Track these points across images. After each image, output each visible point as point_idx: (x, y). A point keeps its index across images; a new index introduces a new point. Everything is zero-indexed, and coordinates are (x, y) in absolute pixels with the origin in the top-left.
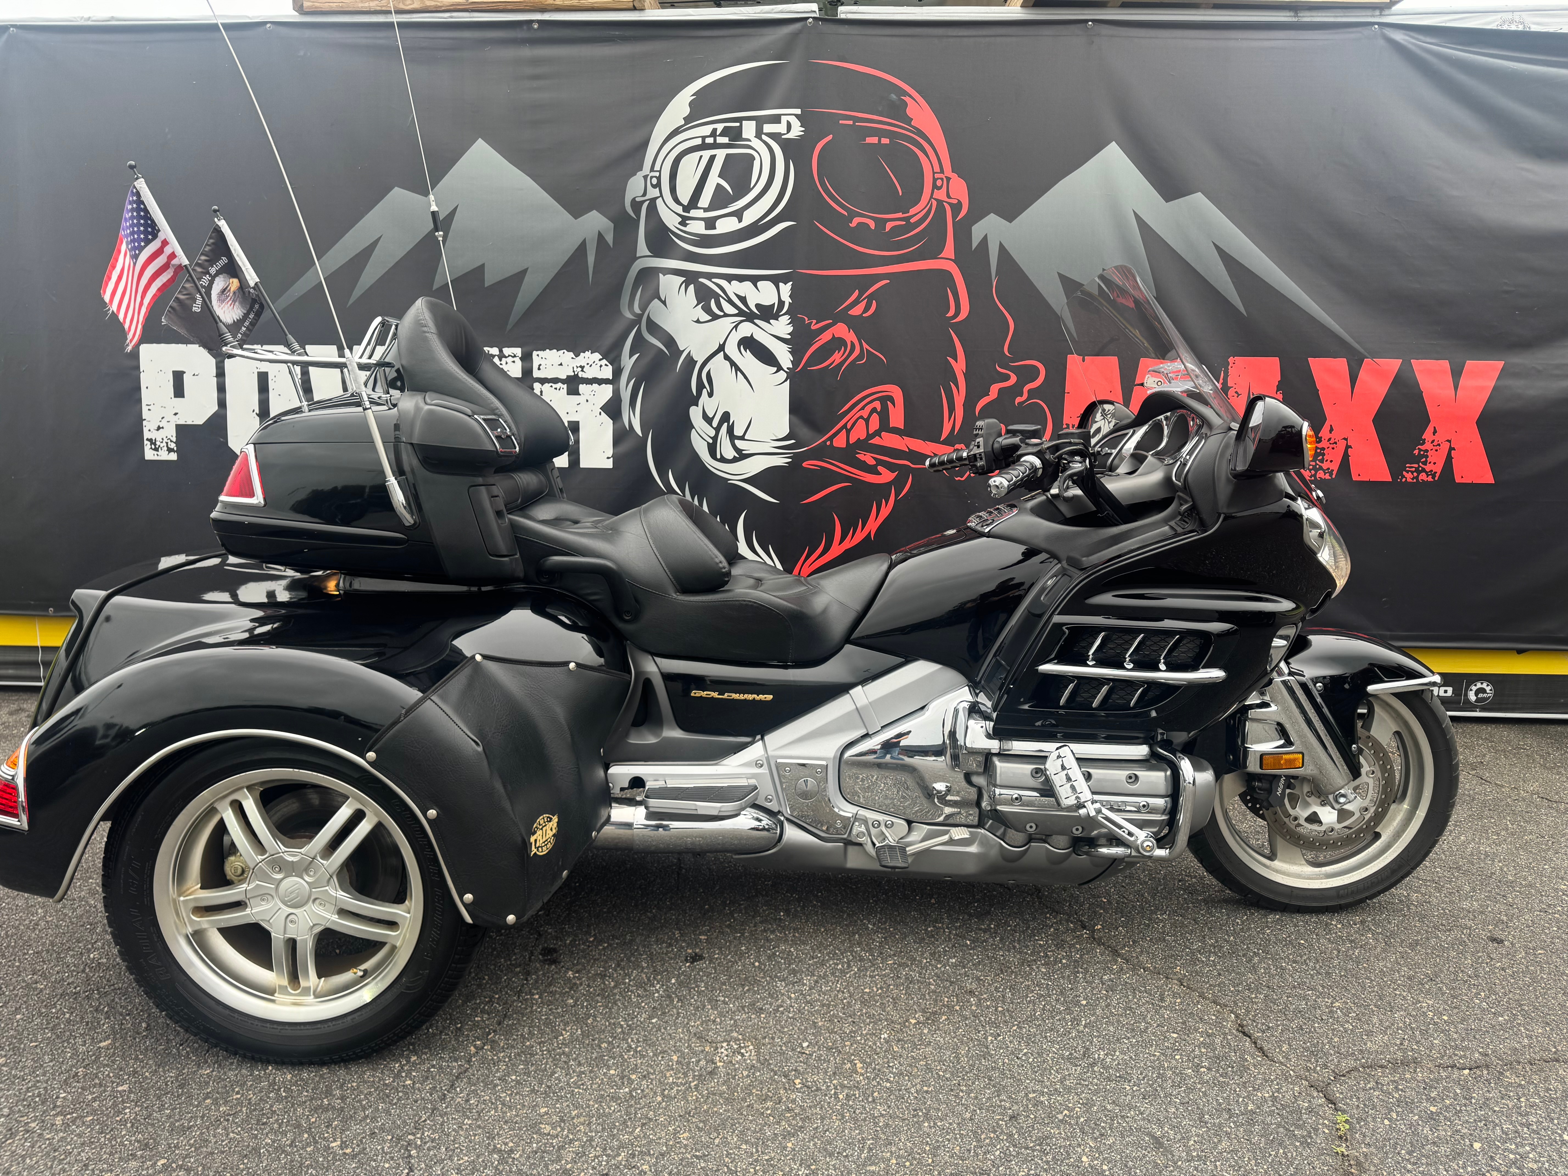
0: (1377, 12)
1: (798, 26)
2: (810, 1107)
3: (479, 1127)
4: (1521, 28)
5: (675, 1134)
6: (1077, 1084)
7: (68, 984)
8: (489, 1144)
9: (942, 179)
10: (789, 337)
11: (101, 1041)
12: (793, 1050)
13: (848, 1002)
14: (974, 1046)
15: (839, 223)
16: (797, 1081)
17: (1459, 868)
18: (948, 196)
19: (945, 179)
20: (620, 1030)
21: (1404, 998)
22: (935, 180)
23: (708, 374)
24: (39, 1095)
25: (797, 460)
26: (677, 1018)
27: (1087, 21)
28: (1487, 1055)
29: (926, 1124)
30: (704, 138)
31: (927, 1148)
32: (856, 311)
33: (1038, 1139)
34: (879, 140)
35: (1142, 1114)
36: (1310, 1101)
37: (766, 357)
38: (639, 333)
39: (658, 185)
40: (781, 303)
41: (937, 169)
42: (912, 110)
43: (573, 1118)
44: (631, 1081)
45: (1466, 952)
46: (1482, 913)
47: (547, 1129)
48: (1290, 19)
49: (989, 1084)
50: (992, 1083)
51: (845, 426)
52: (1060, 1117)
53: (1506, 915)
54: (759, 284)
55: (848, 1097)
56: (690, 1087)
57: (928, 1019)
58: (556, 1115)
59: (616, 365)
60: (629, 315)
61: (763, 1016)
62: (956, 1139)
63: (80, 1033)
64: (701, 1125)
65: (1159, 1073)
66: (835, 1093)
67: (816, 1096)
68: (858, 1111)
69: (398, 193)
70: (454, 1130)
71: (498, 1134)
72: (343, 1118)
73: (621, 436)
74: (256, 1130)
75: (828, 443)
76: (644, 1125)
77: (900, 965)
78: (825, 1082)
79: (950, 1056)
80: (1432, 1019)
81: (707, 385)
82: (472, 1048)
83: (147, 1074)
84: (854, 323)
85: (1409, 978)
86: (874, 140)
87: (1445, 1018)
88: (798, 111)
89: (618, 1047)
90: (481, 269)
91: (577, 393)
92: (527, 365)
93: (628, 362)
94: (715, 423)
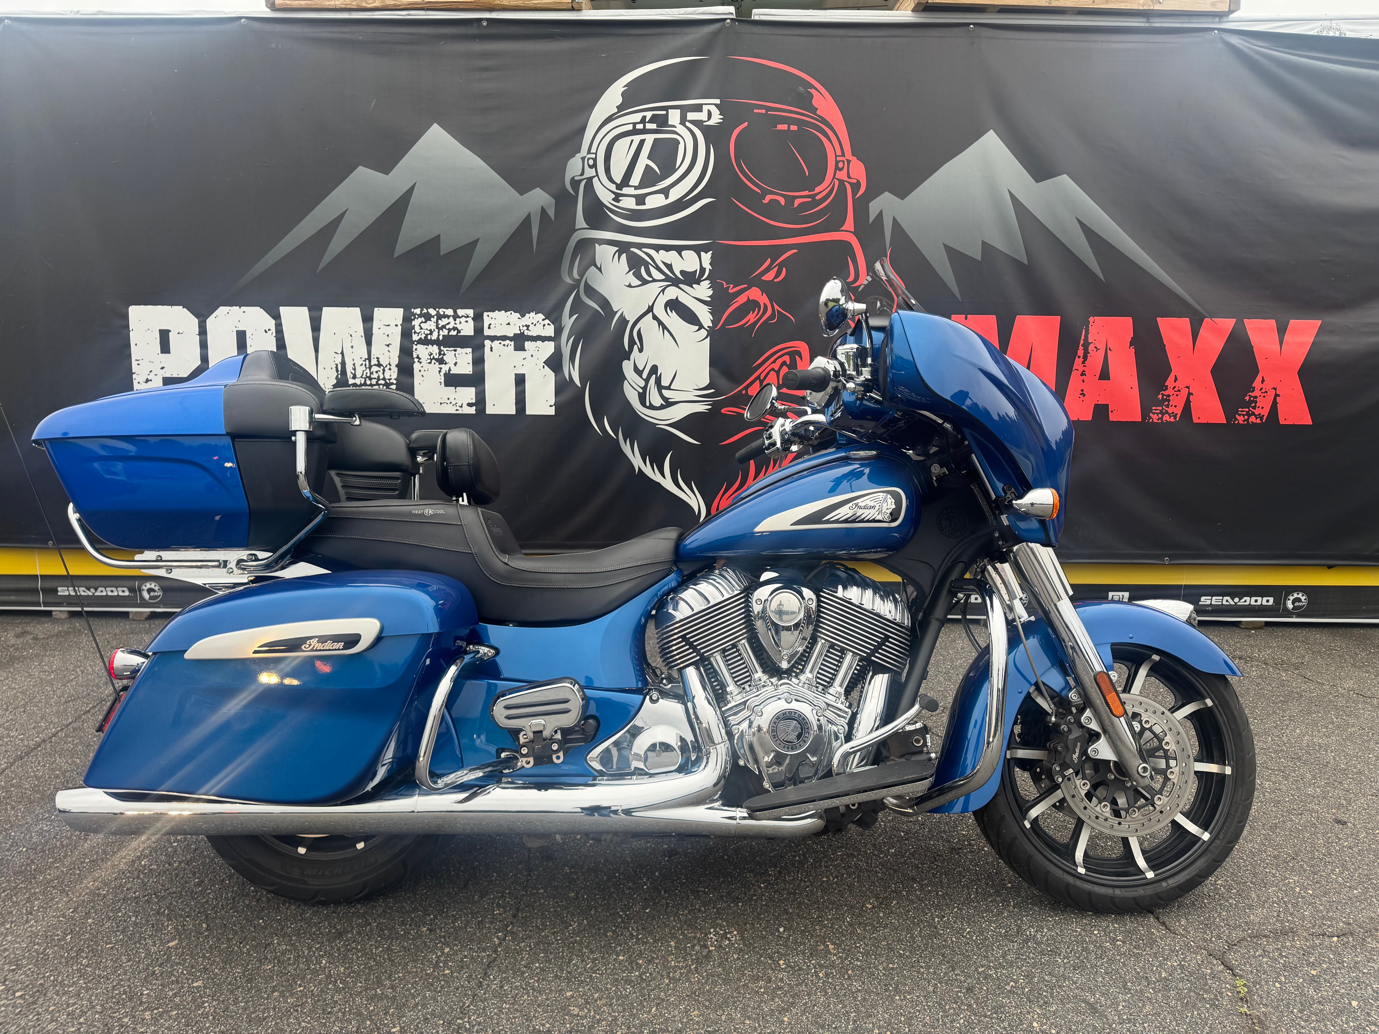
0: (1217, 20)
1: (717, 26)
2: (797, 985)
3: (517, 1010)
4: (1337, 34)
5: (686, 1012)
6: (1017, 958)
7: (127, 889)
8: (528, 1025)
9: (843, 162)
10: (709, 299)
11: (169, 942)
12: (772, 934)
13: (811, 891)
14: (925, 927)
15: (754, 200)
16: (781, 962)
17: (1299, 759)
18: (849, 177)
19: (846, 161)
20: (620, 920)
21: (1274, 876)
22: (837, 162)
23: (639, 332)
24: (125, 993)
25: (716, 407)
26: (667, 908)
27: (969, 24)
28: (1349, 924)
29: (897, 998)
30: (634, 124)
31: (903, 1019)
32: (769, 277)
33: (993, 1008)
34: (789, 128)
35: (1075, 983)
36: (1211, 968)
37: (690, 317)
38: (577, 296)
39: (594, 166)
40: (703, 270)
41: (839, 153)
42: (817, 101)
43: (596, 1000)
44: (640, 967)
45: (1318, 833)
46: (1324, 798)
47: (576, 1011)
48: (1143, 25)
49: (943, 960)
50: (946, 959)
51: (758, 377)
52: (1008, 988)
53: (1345, 800)
54: (684, 253)
55: (827, 975)
56: (691, 969)
57: (881, 903)
58: (581, 997)
59: (557, 324)
60: (568, 280)
61: (740, 904)
62: (925, 1009)
63: (148, 935)
64: (707, 1003)
65: (1083, 947)
66: (815, 972)
67: (800, 975)
68: (837, 988)
69: (362, 173)
70: (495, 1014)
71: (534, 1016)
72: (397, 1006)
73: (562, 386)
74: (324, 1019)
75: (744, 392)
76: (658, 1004)
77: (848, 856)
78: (805, 963)
79: (906, 937)
80: (1300, 893)
81: (638, 341)
82: (495, 939)
83: (216, 970)
84: (766, 287)
85: (1275, 857)
86: (783, 127)
87: (1311, 892)
88: (718, 101)
89: (622, 935)
90: (437, 239)
91: (523, 349)
92: (479, 324)
93: (568, 322)
94: (645, 375)
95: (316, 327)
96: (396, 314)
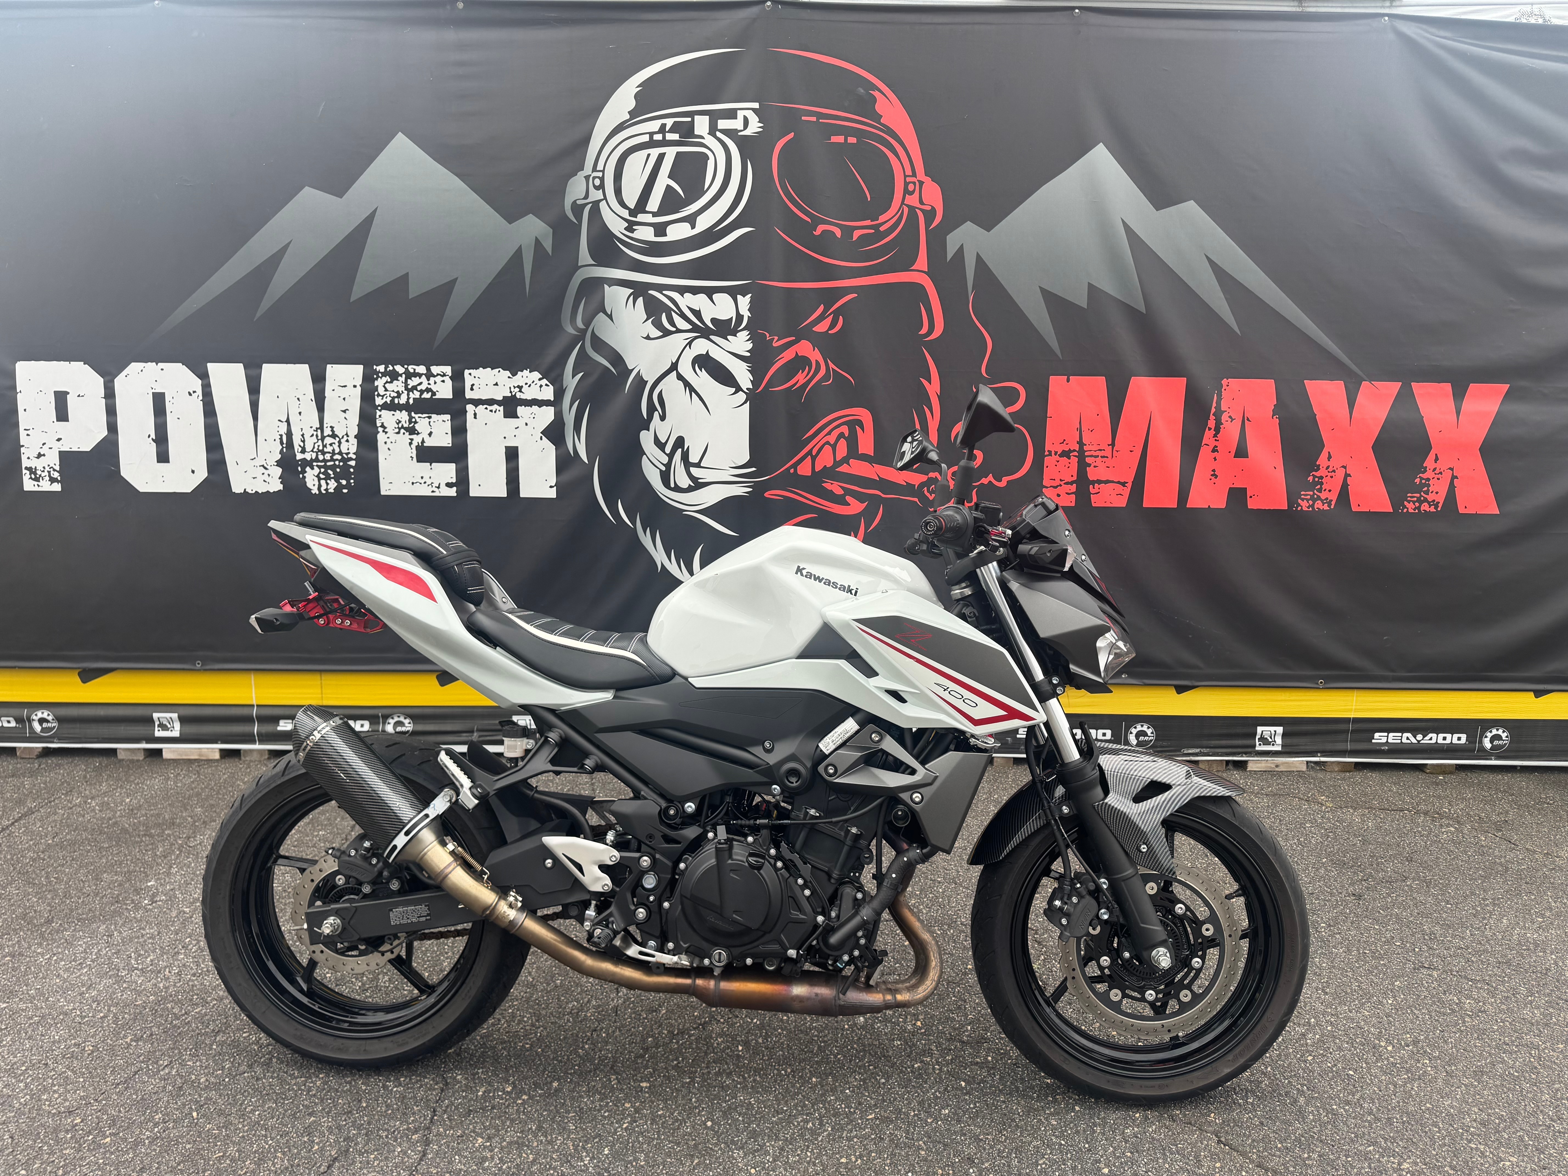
0: (1388, 3)
1: (755, 10)
4: (1541, 21)
9: (914, 183)
10: (748, 354)
15: (802, 231)
18: (921, 202)
19: (917, 183)
22: (906, 184)
23: (661, 395)
25: (758, 490)
27: (1074, 8)
30: (651, 134)
32: (821, 328)
34: (846, 139)
37: (723, 376)
38: (583, 350)
39: (602, 187)
40: (740, 317)
41: (909, 172)
42: (881, 106)
48: (1296, 9)
51: (810, 453)
54: (715, 296)
60: (571, 330)
69: (309, 195)
73: (565, 463)
75: (792, 471)
81: (659, 407)
84: (820, 341)
86: (840, 139)
88: (756, 105)
90: (404, 279)
91: (514, 415)
92: (459, 385)
93: (571, 382)
94: (668, 449)
95: (254, 388)
96: (354, 373)
